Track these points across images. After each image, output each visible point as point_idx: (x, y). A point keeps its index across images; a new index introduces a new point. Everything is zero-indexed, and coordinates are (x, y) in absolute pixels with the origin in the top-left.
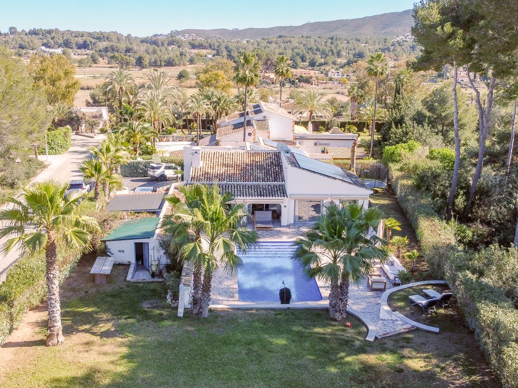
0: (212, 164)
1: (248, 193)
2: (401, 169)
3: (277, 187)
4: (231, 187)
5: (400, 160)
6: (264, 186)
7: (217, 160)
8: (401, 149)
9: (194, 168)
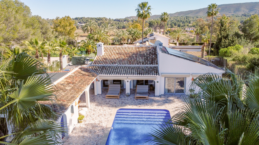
0: (111, 54)
1: (130, 72)
2: (234, 60)
3: (152, 68)
4: (120, 68)
5: (231, 55)
6: (143, 67)
7: (115, 51)
8: (231, 49)
9: (98, 56)
